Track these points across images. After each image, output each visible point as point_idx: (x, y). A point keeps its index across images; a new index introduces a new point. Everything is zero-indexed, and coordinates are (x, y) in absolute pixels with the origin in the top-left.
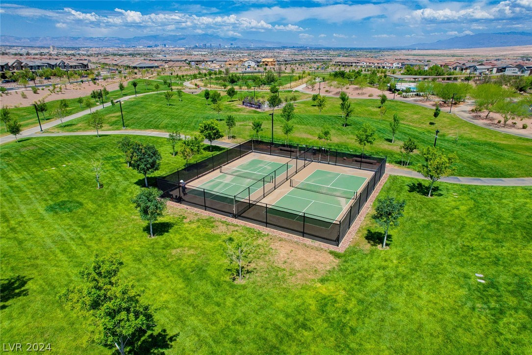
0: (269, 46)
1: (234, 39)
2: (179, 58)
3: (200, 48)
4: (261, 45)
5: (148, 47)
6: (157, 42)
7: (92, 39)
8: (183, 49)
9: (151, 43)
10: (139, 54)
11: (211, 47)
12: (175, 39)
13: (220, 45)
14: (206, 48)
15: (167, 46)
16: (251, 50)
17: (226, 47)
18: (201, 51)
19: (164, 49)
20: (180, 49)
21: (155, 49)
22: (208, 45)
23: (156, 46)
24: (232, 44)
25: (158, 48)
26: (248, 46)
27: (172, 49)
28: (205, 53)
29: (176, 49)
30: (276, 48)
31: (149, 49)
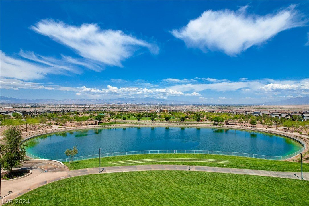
0: (182, 104)
1: (163, 100)
2: (134, 109)
3: (144, 105)
4: (177, 103)
5: (118, 104)
6: (122, 101)
7: (90, 100)
8: (136, 105)
9: (119, 102)
10: (115, 107)
11: (150, 104)
12: (132, 100)
13: (155, 103)
14: (147, 105)
15: (127, 104)
16: (171, 106)
17: (158, 104)
18: (144, 106)
19: (126, 105)
20: (134, 105)
21: (121, 105)
22: (149, 103)
23: (122, 103)
24: (161, 103)
25: (123, 104)
26: (170, 104)
27: (130, 105)
28: (146, 107)
29: (132, 105)
30: (184, 105)
31: (119, 105)
